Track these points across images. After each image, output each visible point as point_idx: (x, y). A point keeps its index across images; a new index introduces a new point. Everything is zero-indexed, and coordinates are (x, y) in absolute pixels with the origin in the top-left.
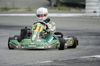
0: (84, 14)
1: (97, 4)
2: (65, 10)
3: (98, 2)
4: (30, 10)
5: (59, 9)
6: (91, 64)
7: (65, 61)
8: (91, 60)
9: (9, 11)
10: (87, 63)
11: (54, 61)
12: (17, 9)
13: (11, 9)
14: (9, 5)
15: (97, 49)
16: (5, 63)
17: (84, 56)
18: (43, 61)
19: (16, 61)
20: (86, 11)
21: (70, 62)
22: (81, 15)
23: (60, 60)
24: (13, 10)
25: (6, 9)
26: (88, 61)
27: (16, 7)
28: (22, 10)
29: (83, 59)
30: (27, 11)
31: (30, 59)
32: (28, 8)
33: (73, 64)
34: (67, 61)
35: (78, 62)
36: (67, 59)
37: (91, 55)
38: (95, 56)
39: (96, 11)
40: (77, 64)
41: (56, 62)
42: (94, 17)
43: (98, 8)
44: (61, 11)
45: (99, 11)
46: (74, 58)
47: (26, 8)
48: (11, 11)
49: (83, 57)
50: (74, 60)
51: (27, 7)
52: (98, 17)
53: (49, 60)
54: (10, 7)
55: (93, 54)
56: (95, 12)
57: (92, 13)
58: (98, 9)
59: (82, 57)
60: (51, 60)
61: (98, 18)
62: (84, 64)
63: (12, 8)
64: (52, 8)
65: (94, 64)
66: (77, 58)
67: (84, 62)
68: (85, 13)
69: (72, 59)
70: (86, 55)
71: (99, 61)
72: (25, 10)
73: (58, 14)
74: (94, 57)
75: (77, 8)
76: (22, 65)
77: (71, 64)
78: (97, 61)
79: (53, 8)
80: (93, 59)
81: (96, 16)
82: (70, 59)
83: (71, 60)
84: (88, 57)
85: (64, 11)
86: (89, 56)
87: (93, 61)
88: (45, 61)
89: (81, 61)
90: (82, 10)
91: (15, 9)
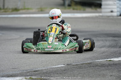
0: (101, 14)
1: (114, 3)
2: (80, 10)
3: (115, 1)
4: (42, 11)
5: (74, 9)
6: (107, 68)
7: (79, 65)
8: (107, 63)
9: (19, 12)
10: (103, 66)
11: (67, 65)
12: (28, 9)
13: (22, 9)
14: (19, 5)
15: (114, 52)
16: (14, 68)
17: (100, 59)
18: (56, 65)
19: (27, 66)
20: (103, 10)
21: (85, 66)
22: (97, 14)
23: (73, 64)
24: (24, 11)
25: (16, 10)
26: (104, 64)
28: (34, 10)
29: (98, 63)
30: (39, 11)
31: (41, 63)
33: (87, 68)
34: (81, 65)
35: (93, 66)
36: (81, 63)
37: (107, 58)
38: (112, 59)
39: (114, 10)
40: (92, 68)
41: (69, 66)
42: (112, 17)
43: (115, 7)
44: (75, 11)
45: (116, 10)
46: (88, 62)
48: (21, 11)
49: (99, 61)
50: (89, 63)
51: (39, 7)
52: (115, 16)
53: (61, 65)
54: (20, 8)
55: (110, 57)
56: (112, 12)
57: (109, 12)
59: (97, 61)
60: (64, 64)
61: (115, 18)
62: (99, 67)
64: (65, 8)
65: (110, 67)
66: (92, 61)
67: (100, 66)
68: (101, 12)
69: (86, 62)
70: (102, 59)
71: (115, 65)
72: (37, 10)
74: (111, 61)
75: (93, 7)
76: (33, 69)
77: (85, 68)
78: (114, 64)
79: (67, 7)
80: (109, 62)
82: (85, 62)
83: (86, 64)
84: (103, 60)
85: (78, 11)
86: (105, 59)
87: (109, 65)
88: (58, 65)
89: (96, 64)
90: (99, 10)
91: (26, 9)
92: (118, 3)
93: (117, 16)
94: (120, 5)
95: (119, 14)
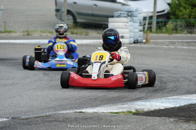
1: (126, 25)
3: (127, 23)
4: (28, 35)
5: (72, 33)
12: (10, 32)
13: (1, 32)
24: (3, 35)
27: (8, 30)
28: (18, 34)
30: (24, 35)
32: (26, 32)
39: (124, 35)
43: (127, 30)
45: (128, 35)
47: (23, 32)
51: (25, 30)
52: (127, 44)
56: (122, 37)
58: (127, 33)
63: (3, 30)
72: (22, 34)
81: (123, 44)
92: (131, 26)
93: (130, 44)
94: (134, 28)
95: (132, 40)
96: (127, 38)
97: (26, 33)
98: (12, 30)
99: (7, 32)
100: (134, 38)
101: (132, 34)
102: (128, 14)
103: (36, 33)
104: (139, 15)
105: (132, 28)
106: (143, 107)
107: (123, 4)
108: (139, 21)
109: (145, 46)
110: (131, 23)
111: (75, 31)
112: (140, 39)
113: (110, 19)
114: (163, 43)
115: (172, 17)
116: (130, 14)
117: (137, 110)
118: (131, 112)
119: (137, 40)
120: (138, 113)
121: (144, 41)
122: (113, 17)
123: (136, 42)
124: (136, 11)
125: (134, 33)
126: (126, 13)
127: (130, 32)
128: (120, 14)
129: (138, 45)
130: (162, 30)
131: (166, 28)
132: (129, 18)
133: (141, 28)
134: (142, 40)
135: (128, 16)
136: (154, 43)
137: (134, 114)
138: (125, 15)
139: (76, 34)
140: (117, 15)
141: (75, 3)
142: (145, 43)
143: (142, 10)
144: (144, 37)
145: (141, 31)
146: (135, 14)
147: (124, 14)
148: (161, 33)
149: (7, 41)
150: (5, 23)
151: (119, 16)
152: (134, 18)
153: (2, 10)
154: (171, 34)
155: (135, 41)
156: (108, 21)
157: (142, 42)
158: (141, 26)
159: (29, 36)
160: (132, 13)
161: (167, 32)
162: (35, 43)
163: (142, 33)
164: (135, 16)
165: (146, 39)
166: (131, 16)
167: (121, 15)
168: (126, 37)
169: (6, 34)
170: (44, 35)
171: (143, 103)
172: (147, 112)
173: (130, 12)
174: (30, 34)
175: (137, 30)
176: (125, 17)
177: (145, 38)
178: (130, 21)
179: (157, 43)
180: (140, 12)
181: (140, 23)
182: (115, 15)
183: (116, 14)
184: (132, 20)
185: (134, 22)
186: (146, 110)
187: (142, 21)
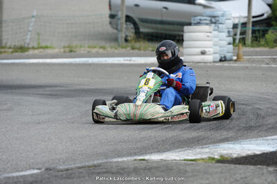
1: (208, 36)
3: (210, 32)
4: (71, 51)
9: (27, 53)
12: (47, 47)
13: (33, 48)
14: (28, 39)
24: (36, 52)
25: (22, 49)
27: (43, 44)
28: (56, 51)
30: (65, 52)
32: (68, 47)
39: (207, 50)
42: (202, 65)
43: (210, 43)
45: (212, 50)
47: (64, 47)
48: (31, 52)
51: (67, 45)
52: (210, 63)
54: (30, 46)
56: (203, 53)
57: (198, 54)
58: (211, 47)
63: (36, 46)
72: (62, 50)
73: (129, 58)
81: (205, 63)
92: (215, 37)
93: (214, 62)
94: (220, 40)
95: (218, 57)
96: (210, 55)
97: (67, 49)
98: (49, 44)
99: (41, 48)
100: (220, 54)
101: (217, 48)
102: (211, 20)
103: (83, 49)
104: (227, 21)
105: (217, 39)
106: (230, 152)
107: (205, 6)
108: (227, 30)
109: (235, 65)
110: (216, 33)
111: (137, 45)
112: (228, 56)
113: (186, 28)
114: (262, 61)
115: (274, 23)
116: (213, 20)
117: (221, 156)
118: (213, 159)
119: (225, 57)
120: (223, 160)
121: (235, 58)
122: (190, 24)
123: (223, 60)
124: (223, 16)
125: (221, 47)
126: (209, 18)
127: (215, 45)
128: (201, 20)
129: (226, 64)
130: (259, 41)
131: (266, 39)
132: (213, 25)
133: (231, 39)
134: (232, 56)
135: (212, 23)
136: (249, 61)
137: (218, 161)
138: (207, 22)
139: (139, 49)
140: (196, 22)
141: (137, 5)
142: (236, 61)
143: (231, 14)
144: (234, 53)
145: (229, 44)
146: (221, 20)
147: (206, 20)
148: (259, 46)
149: (41, 61)
150: (38, 34)
151: (198, 23)
152: (220, 25)
153: (33, 17)
154: (272, 47)
155: (222, 58)
156: (183, 31)
157: (231, 60)
158: (229, 36)
159: (73, 53)
160: (217, 18)
161: (267, 44)
162: (81, 62)
163: (231, 46)
164: (221, 23)
165: (238, 56)
166: (215, 23)
167: (201, 22)
168: (209, 53)
169: (40, 50)
170: (94, 51)
171: (231, 146)
172: (236, 158)
173: (214, 17)
174: (74, 50)
175: (225, 43)
176: (207, 24)
177: (236, 54)
178: (214, 30)
179: (253, 61)
180: (229, 18)
181: (229, 32)
182: (193, 22)
183: (194, 20)
184: (216, 28)
185: (220, 32)
186: (235, 156)
187: (231, 30)
